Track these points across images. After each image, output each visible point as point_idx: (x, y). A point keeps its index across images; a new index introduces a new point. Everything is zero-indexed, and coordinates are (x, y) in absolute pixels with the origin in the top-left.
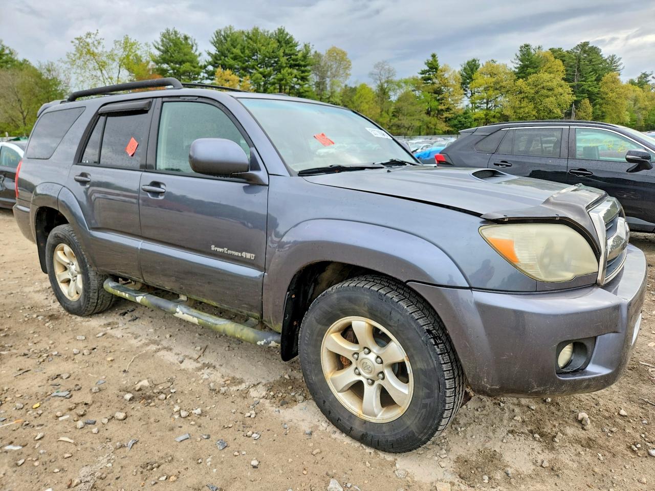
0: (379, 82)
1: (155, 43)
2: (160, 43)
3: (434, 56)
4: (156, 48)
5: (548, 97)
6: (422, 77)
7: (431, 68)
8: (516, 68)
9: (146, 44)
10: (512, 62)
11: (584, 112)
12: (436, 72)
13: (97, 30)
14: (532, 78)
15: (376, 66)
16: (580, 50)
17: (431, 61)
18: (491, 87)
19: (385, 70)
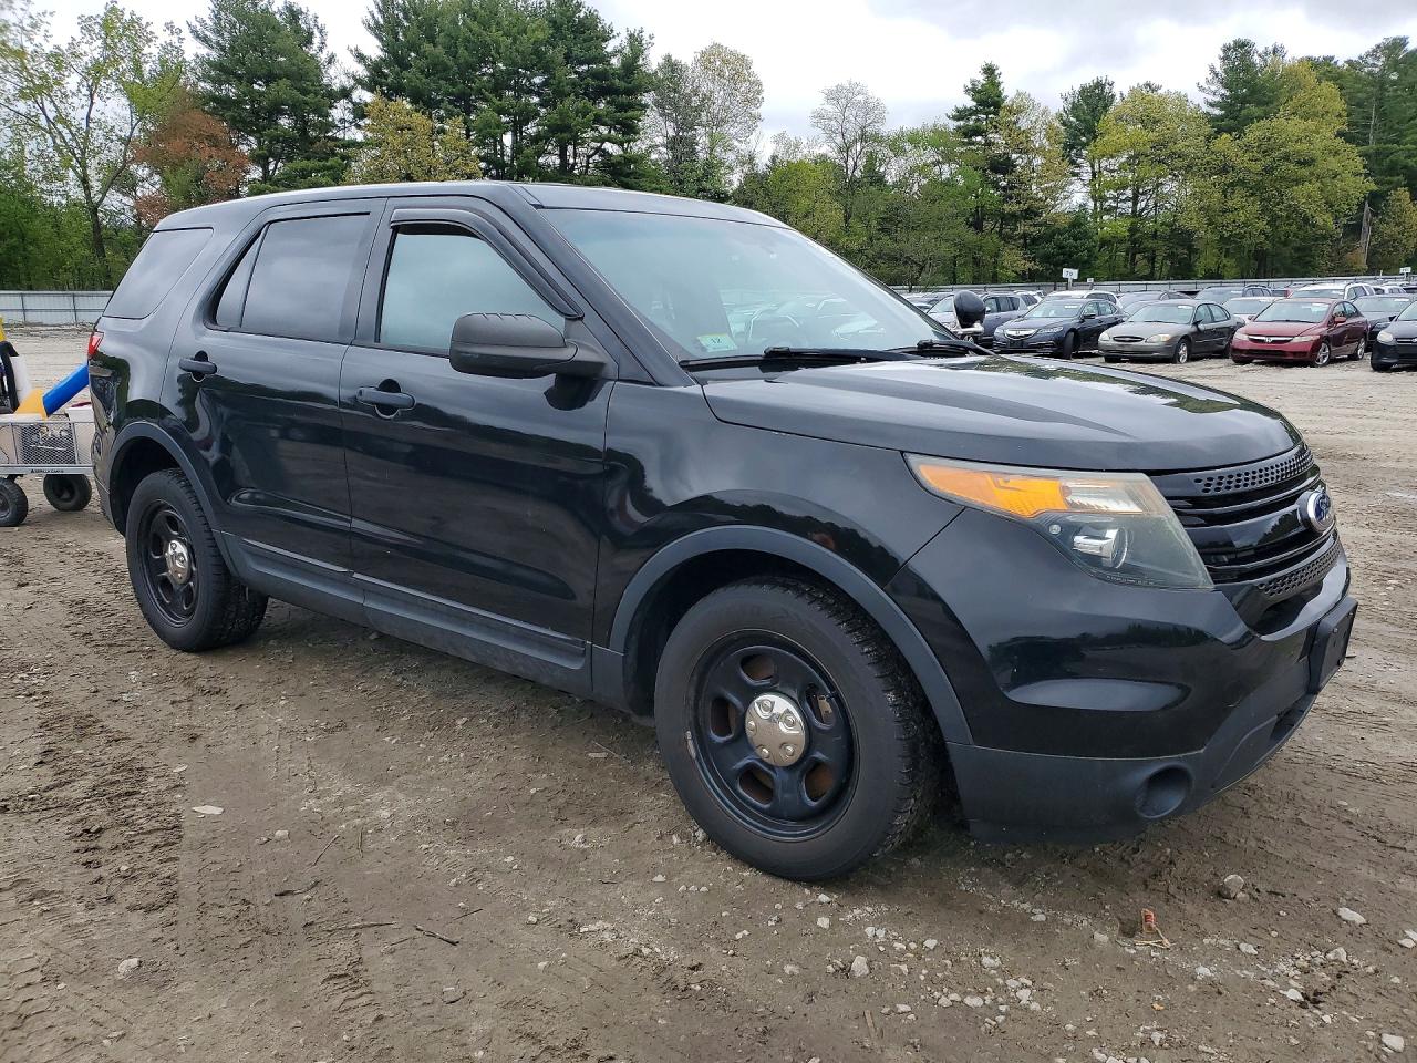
0: (839, 139)
1: (194, 23)
2: (209, 23)
3: (990, 71)
4: (198, 37)
5: (1298, 181)
6: (959, 128)
7: (980, 102)
8: (1211, 105)
9: (169, 27)
10: (1201, 89)
11: (1397, 225)
12: (996, 113)
14: (1254, 133)
15: (834, 96)
16: (1383, 59)
17: (983, 85)
18: (1146, 154)
19: (856, 107)
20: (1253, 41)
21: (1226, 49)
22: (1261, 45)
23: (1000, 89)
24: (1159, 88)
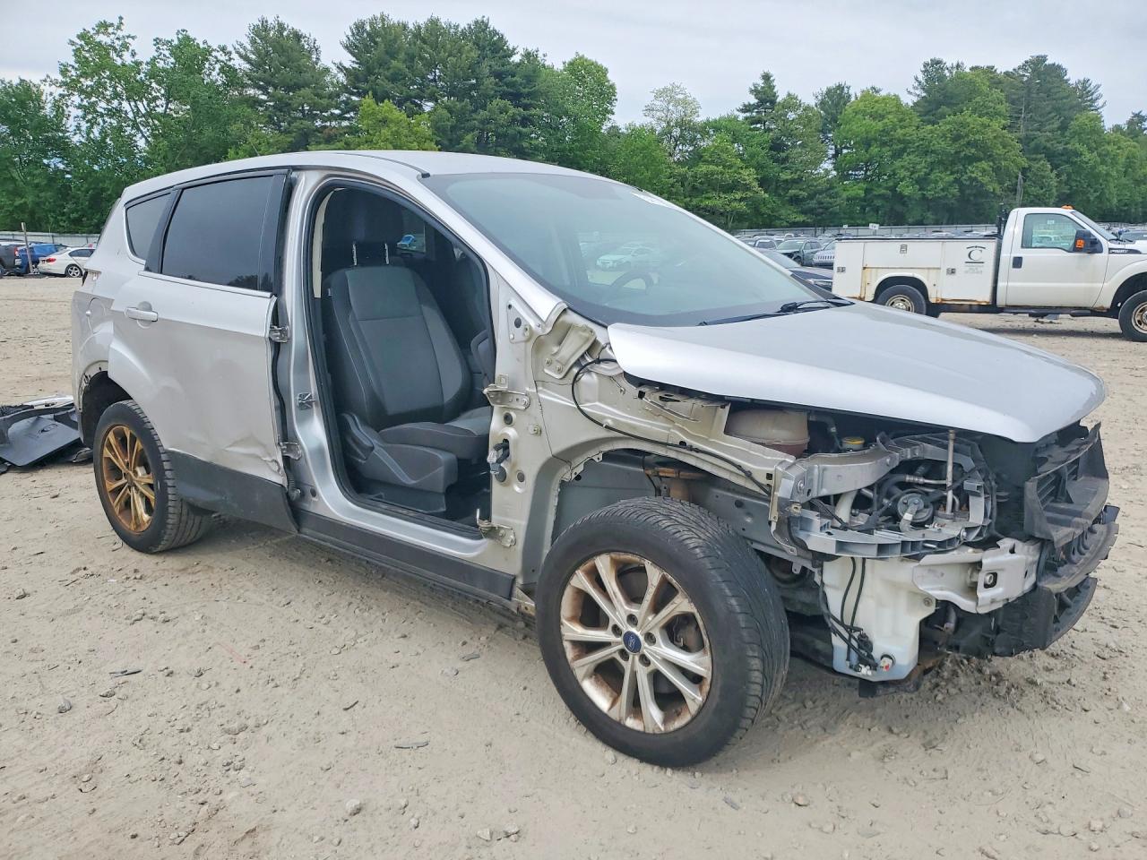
1: (238, 47)
2: (249, 47)
3: (766, 77)
4: (241, 56)
6: (746, 118)
7: (762, 102)
8: (916, 103)
9: (223, 49)
10: (909, 92)
11: (1041, 188)
12: (772, 108)
13: (121, 18)
14: (947, 125)
15: (659, 94)
16: (1030, 70)
17: (762, 88)
18: (876, 140)
19: (677, 103)
20: (944, 61)
21: (926, 65)
22: (949, 61)
23: (775, 90)
24: (880, 90)
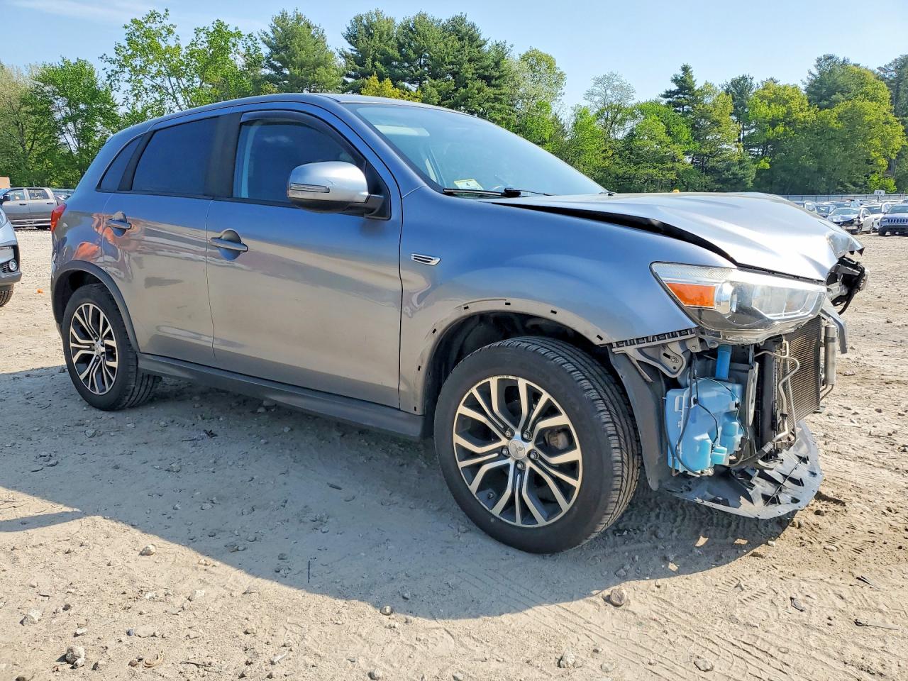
1: (263, 36)
2: (272, 35)
3: (685, 69)
4: (265, 42)
6: (668, 102)
7: (682, 88)
10: (804, 82)
12: (690, 94)
14: (838, 109)
15: (599, 81)
16: (899, 67)
17: (682, 78)
18: (781, 121)
19: (614, 88)
20: (837, 55)
21: (819, 60)
22: (839, 57)
23: (693, 79)
24: (778, 81)
